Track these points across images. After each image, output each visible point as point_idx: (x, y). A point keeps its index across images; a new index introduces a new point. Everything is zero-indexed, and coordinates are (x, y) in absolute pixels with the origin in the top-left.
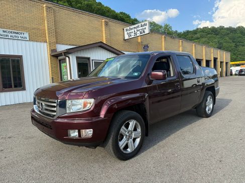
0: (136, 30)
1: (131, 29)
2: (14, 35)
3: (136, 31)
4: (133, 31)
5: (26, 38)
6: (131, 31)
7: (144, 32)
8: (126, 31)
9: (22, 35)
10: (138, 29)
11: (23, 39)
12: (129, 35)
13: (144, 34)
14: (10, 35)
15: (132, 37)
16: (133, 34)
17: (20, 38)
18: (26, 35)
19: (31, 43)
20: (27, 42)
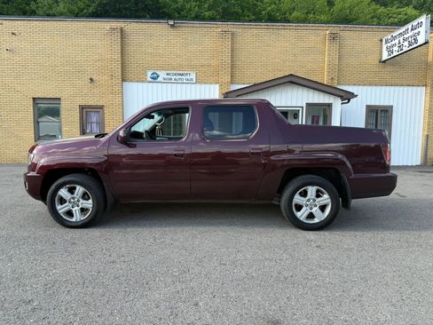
0: (401, 39)
1: (394, 38)
2: (179, 77)
3: (401, 41)
4: (397, 41)
5: (192, 79)
6: (393, 43)
7: (416, 40)
8: (386, 43)
9: (188, 77)
10: (406, 36)
11: (189, 82)
12: (390, 51)
13: (415, 45)
14: (173, 77)
15: (395, 54)
16: (396, 48)
17: (185, 81)
18: (193, 76)
19: (198, 86)
20: (194, 85)
